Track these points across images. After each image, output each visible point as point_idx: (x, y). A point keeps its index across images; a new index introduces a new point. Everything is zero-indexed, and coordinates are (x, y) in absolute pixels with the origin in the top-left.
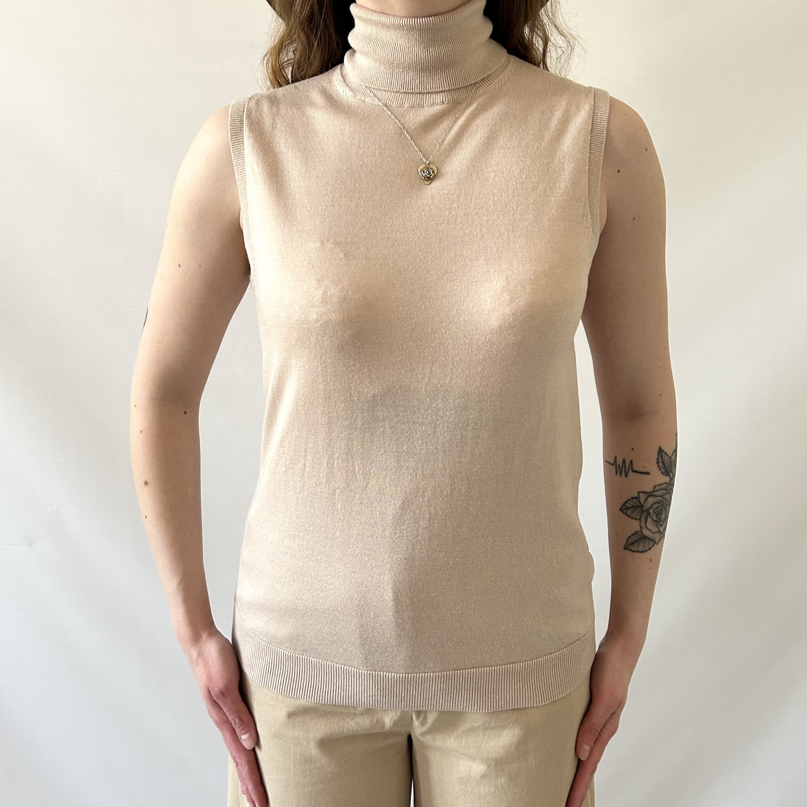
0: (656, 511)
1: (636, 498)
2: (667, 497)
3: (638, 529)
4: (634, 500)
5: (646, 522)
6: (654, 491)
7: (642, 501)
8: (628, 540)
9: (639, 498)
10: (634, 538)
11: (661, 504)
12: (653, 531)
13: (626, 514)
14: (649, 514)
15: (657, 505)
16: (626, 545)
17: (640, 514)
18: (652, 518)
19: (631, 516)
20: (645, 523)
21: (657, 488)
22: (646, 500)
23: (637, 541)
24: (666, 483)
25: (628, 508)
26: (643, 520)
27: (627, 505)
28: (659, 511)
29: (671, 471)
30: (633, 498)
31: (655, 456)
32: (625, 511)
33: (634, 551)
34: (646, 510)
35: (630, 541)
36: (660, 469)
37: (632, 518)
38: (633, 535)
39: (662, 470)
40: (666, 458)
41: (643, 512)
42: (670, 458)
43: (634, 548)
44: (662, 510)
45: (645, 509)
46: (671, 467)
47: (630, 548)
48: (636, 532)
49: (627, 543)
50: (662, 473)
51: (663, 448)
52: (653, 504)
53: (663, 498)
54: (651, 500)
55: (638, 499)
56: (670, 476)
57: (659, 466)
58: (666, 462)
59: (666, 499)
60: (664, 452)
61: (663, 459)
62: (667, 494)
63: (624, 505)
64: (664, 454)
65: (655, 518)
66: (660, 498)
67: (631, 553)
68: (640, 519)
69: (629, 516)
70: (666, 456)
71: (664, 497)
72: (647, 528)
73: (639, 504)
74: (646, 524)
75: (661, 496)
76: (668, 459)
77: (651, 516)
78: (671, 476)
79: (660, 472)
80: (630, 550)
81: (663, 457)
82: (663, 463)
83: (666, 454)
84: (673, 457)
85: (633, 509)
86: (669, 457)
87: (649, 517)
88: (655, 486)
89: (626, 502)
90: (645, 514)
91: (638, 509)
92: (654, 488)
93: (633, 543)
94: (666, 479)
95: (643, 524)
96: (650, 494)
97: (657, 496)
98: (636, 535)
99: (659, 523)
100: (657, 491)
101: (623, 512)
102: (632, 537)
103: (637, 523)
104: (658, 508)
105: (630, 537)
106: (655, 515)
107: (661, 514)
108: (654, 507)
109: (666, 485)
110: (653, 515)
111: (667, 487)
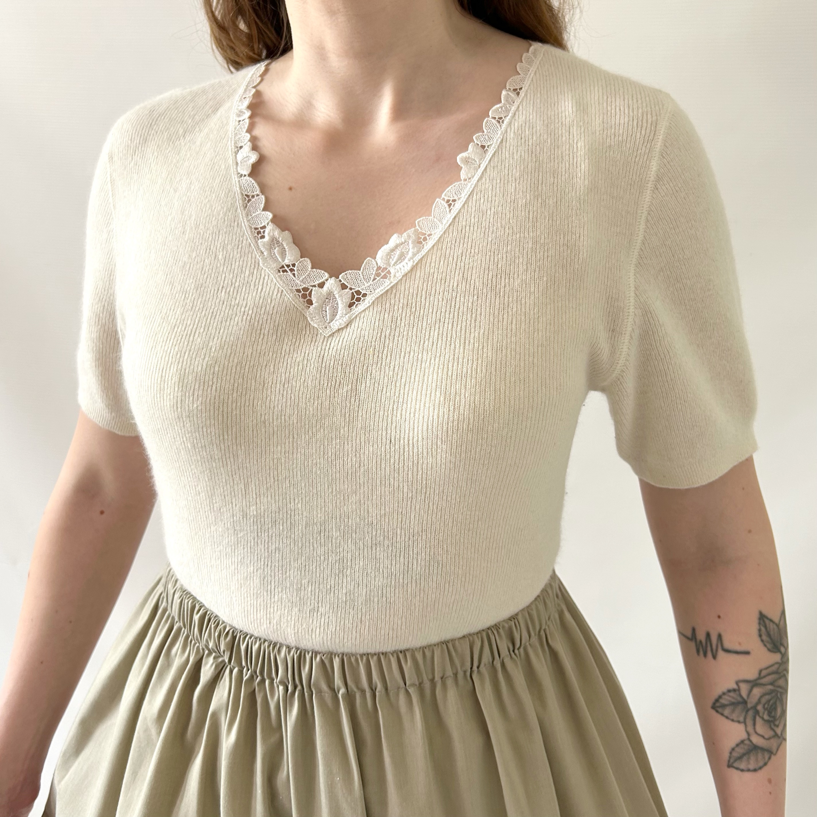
0: (766, 706)
1: (734, 690)
2: (781, 682)
3: (744, 736)
4: (732, 694)
5: (754, 724)
6: (760, 678)
7: (744, 693)
8: (731, 753)
9: (739, 690)
10: (740, 750)
11: (773, 694)
12: (766, 737)
13: (722, 714)
14: (757, 712)
15: (767, 697)
16: (729, 761)
17: (744, 713)
18: (763, 718)
19: (731, 718)
20: (753, 727)
21: (764, 673)
22: (750, 691)
23: (744, 755)
24: (777, 663)
25: (724, 706)
26: (749, 722)
27: (723, 701)
28: (772, 706)
29: (782, 644)
30: (729, 691)
31: (754, 627)
32: (720, 710)
33: (742, 770)
34: (752, 708)
35: (735, 754)
36: (765, 645)
37: (733, 720)
38: (737, 745)
39: (769, 646)
40: (772, 626)
41: (748, 711)
42: (778, 626)
43: (743, 766)
44: (775, 703)
45: (749, 706)
46: (781, 638)
47: (735, 765)
48: (742, 742)
49: (730, 757)
50: (769, 650)
51: (765, 612)
52: (761, 697)
53: (774, 686)
54: (757, 692)
55: (737, 692)
56: (781, 652)
57: (762, 641)
58: (772, 633)
59: (779, 687)
60: (767, 618)
61: (768, 629)
62: (780, 678)
63: (717, 700)
64: (767, 622)
65: (766, 717)
66: (770, 687)
67: (739, 772)
68: (745, 722)
69: (727, 718)
70: (771, 624)
71: (777, 684)
72: (756, 733)
73: (739, 699)
74: (755, 729)
75: (772, 684)
76: (775, 627)
77: (761, 714)
78: (783, 650)
79: (766, 649)
80: (737, 769)
81: (768, 626)
82: (769, 635)
83: (771, 620)
84: (782, 623)
85: (731, 707)
86: (776, 624)
87: (758, 718)
88: (761, 671)
89: (720, 697)
90: (751, 713)
91: (740, 707)
92: (760, 673)
93: (740, 758)
94: (777, 657)
95: (750, 729)
96: (754, 684)
97: (764, 685)
98: (742, 746)
99: (774, 723)
100: (764, 677)
101: (717, 711)
102: (737, 749)
103: (742, 727)
104: (769, 701)
105: (733, 749)
106: (766, 712)
107: (775, 709)
108: (764, 700)
109: (776, 666)
110: (764, 713)
111: (778, 668)
